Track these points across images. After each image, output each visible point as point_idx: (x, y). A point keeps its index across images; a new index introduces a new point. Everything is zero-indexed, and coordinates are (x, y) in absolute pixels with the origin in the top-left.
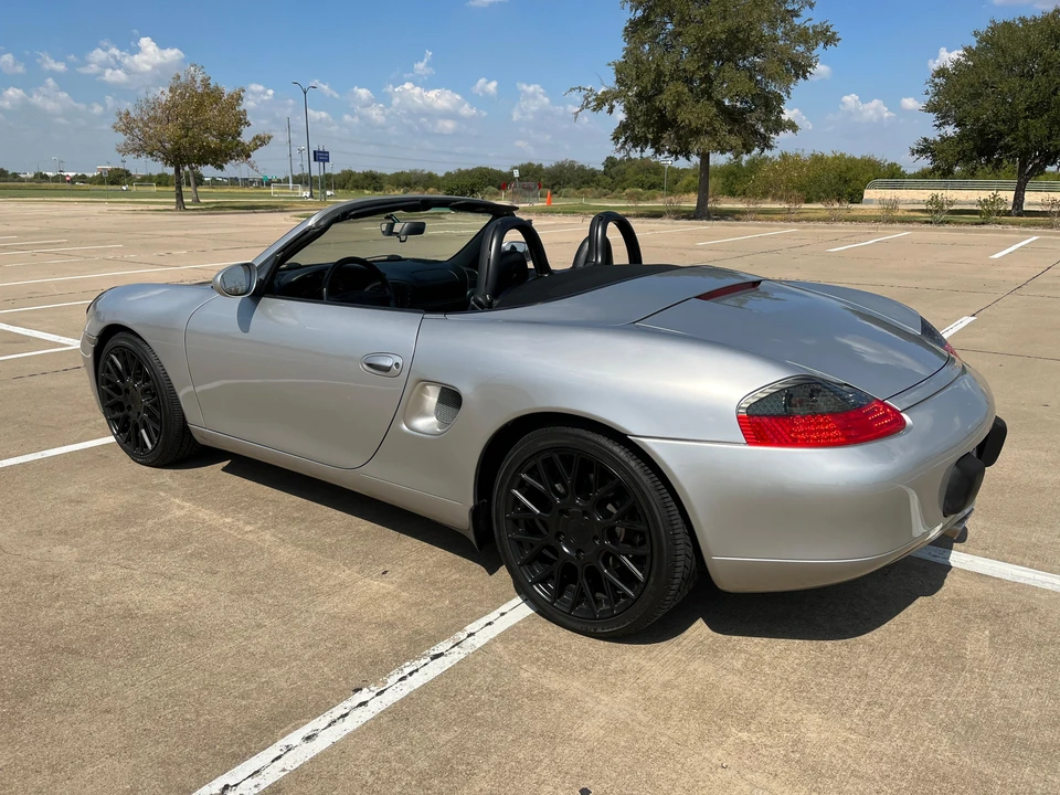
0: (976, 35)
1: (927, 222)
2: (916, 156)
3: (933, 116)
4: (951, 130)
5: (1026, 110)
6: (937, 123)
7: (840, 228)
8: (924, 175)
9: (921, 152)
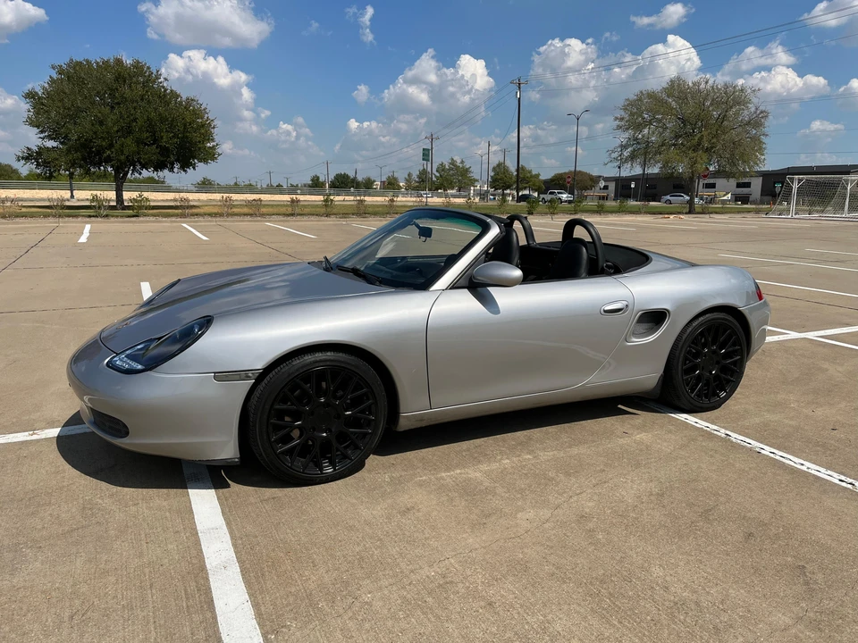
0: (53, 68)
1: (90, 216)
2: (23, 162)
3: (36, 130)
4: (51, 144)
5: (117, 131)
6: (42, 136)
7: (22, 223)
8: (31, 177)
9: (27, 158)
